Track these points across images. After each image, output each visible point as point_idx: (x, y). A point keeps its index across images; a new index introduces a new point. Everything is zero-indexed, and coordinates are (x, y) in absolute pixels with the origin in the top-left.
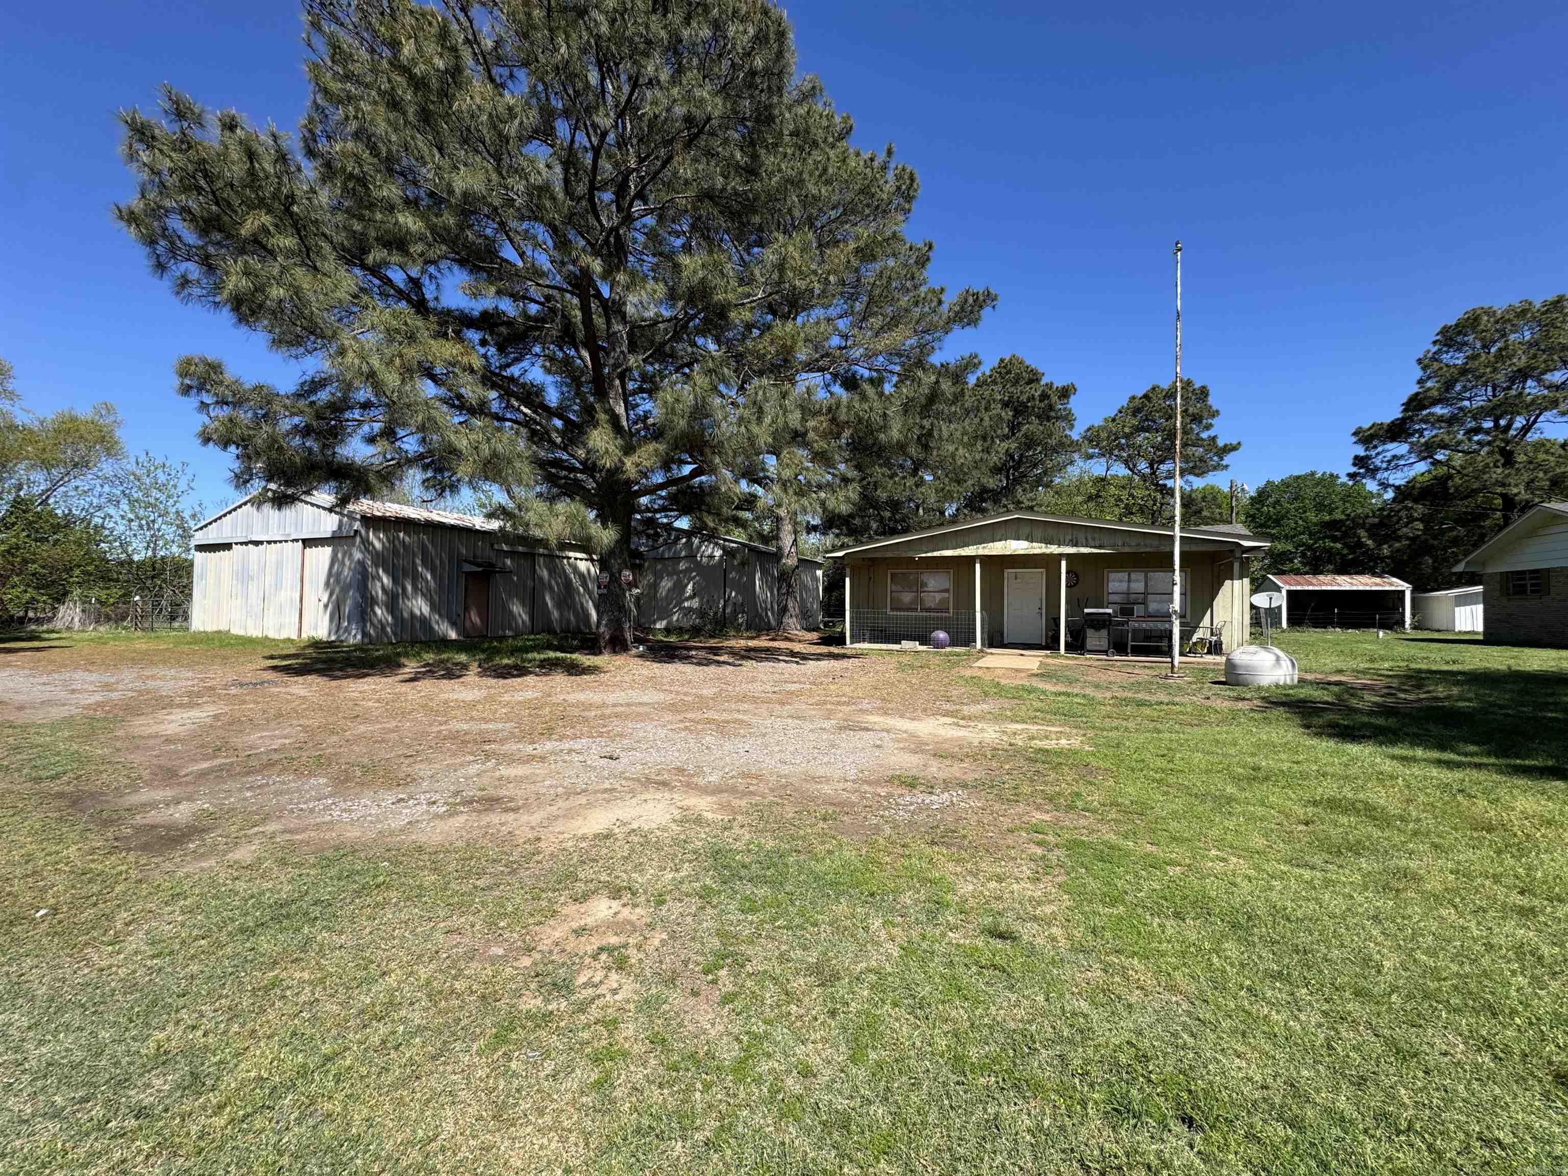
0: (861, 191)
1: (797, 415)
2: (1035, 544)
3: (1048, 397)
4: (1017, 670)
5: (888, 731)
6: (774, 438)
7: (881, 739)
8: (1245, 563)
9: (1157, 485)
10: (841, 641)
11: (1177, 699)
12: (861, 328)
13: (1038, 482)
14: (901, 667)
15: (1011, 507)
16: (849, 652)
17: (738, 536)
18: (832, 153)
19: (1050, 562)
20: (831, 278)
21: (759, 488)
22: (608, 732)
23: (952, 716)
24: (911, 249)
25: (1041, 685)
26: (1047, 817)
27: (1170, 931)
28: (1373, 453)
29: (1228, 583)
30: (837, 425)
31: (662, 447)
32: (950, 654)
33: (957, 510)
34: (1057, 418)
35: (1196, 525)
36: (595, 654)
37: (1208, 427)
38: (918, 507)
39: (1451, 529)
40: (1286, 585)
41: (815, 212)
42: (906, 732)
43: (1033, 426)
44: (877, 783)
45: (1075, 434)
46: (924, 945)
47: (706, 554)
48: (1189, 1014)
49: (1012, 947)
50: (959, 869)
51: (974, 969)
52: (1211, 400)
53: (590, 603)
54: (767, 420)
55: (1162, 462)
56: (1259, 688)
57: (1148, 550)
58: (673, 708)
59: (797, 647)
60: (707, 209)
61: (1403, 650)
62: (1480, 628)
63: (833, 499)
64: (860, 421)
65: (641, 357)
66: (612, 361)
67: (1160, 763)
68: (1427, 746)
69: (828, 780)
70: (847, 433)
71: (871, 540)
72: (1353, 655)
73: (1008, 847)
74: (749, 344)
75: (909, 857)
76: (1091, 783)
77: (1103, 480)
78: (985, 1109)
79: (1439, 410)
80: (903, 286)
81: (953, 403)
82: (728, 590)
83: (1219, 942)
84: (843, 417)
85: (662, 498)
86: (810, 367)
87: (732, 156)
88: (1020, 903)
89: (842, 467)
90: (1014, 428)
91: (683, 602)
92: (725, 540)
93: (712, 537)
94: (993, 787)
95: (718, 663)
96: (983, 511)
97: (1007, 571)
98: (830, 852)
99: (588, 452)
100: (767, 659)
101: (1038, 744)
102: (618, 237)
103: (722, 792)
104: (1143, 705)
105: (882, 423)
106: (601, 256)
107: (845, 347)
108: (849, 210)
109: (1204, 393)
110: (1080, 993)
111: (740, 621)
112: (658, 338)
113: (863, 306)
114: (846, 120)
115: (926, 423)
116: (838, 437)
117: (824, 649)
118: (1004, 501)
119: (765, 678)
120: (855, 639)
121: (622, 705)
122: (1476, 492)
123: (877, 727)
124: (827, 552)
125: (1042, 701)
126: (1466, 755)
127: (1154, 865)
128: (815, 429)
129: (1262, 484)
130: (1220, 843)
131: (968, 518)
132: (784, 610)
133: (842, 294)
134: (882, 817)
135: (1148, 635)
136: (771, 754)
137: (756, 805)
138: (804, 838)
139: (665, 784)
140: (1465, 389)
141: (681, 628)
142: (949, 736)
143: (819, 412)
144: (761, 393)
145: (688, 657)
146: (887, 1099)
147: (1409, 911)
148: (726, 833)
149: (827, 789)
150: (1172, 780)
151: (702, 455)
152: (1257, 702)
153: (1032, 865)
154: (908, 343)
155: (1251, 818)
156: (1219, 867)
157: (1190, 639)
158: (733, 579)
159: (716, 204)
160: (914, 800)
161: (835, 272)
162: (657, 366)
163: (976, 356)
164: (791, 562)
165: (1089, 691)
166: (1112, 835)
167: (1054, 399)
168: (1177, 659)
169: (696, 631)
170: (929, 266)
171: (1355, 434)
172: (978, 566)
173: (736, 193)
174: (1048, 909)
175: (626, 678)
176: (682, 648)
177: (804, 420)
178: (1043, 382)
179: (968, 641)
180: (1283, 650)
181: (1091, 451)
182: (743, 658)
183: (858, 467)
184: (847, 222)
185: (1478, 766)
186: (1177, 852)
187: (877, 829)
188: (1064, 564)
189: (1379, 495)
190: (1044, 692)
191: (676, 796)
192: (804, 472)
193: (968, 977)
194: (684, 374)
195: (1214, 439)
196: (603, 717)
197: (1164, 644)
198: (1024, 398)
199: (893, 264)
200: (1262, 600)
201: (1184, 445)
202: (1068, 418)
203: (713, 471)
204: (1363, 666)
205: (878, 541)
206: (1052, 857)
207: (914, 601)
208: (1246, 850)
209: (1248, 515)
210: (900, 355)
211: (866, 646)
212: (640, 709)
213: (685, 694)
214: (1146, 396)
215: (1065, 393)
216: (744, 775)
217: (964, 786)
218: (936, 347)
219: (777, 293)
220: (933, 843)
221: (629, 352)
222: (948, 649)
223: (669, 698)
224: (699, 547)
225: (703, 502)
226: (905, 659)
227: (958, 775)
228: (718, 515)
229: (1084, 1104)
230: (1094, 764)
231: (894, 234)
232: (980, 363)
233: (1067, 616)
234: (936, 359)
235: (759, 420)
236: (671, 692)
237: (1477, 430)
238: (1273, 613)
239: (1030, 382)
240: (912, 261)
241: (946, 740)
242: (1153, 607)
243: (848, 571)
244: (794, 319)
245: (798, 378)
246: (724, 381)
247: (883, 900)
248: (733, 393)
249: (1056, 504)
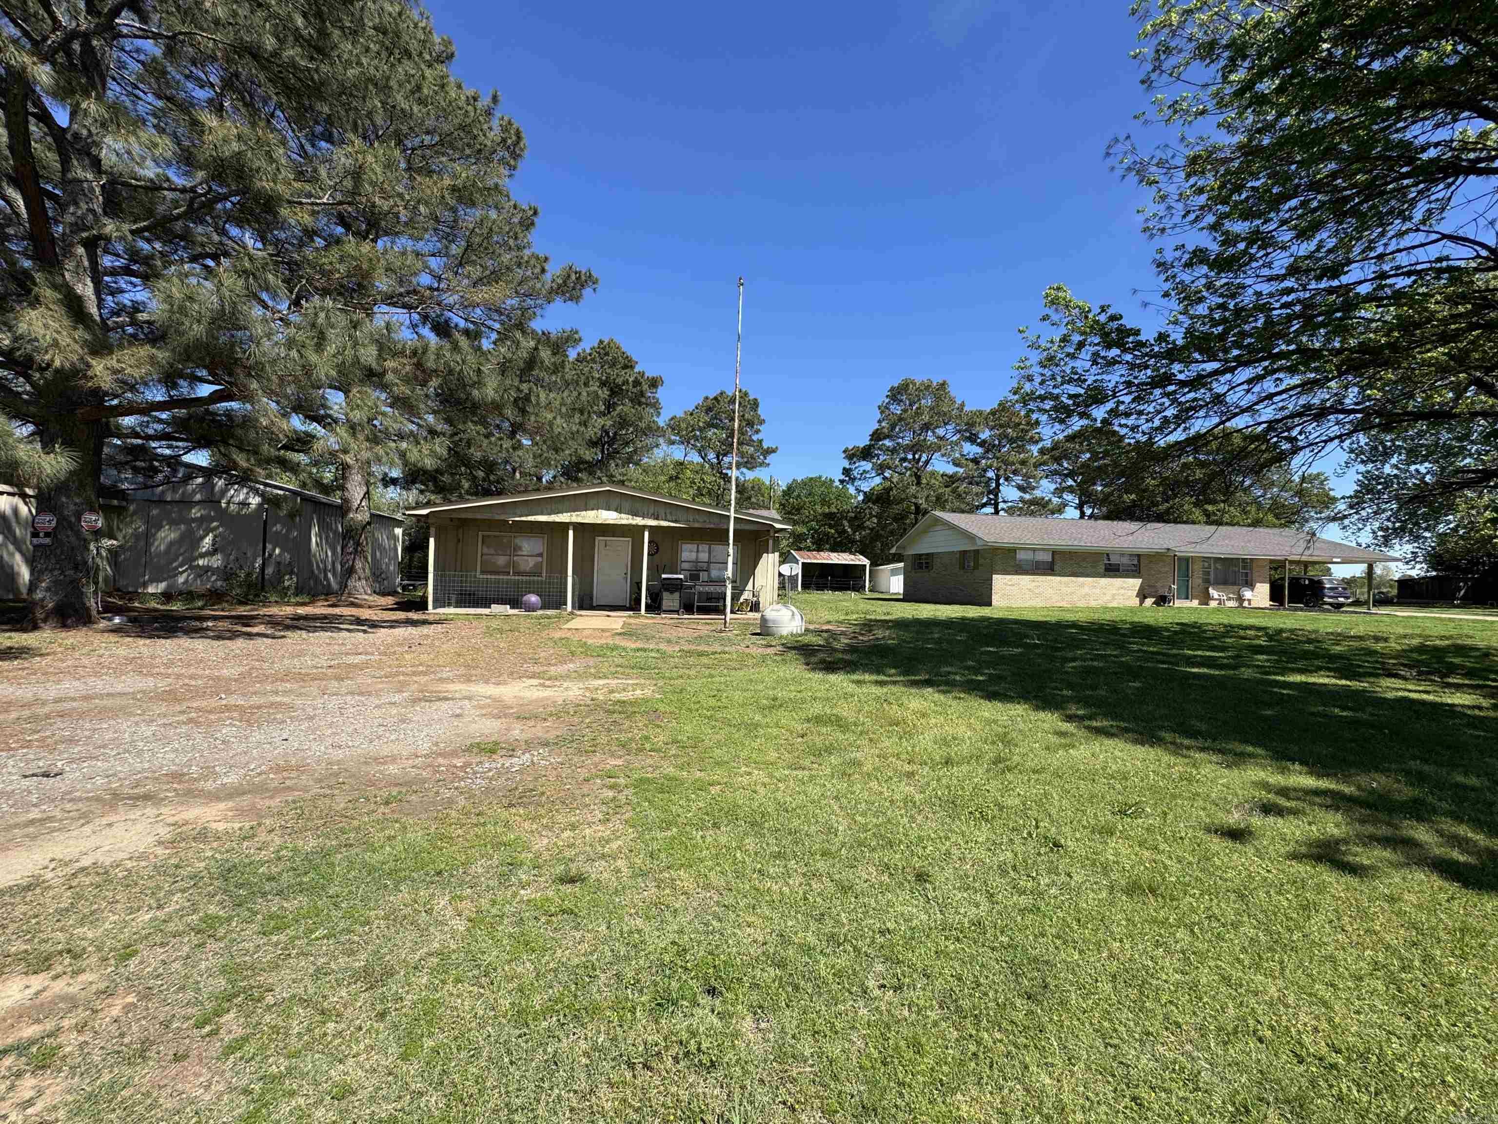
0: (462, 127)
1: (373, 350)
2: (623, 516)
3: (640, 384)
4: (603, 630)
5: (469, 698)
6: (339, 372)
7: (461, 708)
8: (777, 541)
9: (721, 473)
10: (421, 605)
11: (727, 649)
12: (456, 273)
13: (629, 460)
14: (489, 632)
15: (604, 479)
16: (431, 618)
17: (286, 482)
18: (428, 72)
19: (635, 532)
20: (422, 208)
21: (319, 428)
22: (43, 740)
23: (538, 678)
24: (515, 207)
25: (623, 643)
26: (619, 762)
27: (709, 839)
28: (853, 467)
29: (765, 555)
30: (424, 371)
31: (162, 355)
32: (542, 617)
33: (554, 477)
34: (647, 405)
35: (746, 508)
36: (25, 630)
37: (758, 432)
38: (514, 470)
39: (891, 524)
40: (803, 557)
41: (405, 128)
42: (489, 697)
43: (625, 408)
44: (454, 754)
45: (662, 421)
46: (494, 911)
47: (236, 500)
48: (718, 903)
49: (581, 888)
50: (535, 826)
51: (543, 919)
52: (760, 411)
53: (18, 557)
54: (331, 349)
55: (725, 455)
56: (781, 637)
57: (712, 526)
58: (171, 696)
59: (365, 614)
60: (246, 68)
61: (864, 606)
62: (901, 591)
63: (415, 451)
64: (451, 372)
65: (126, 227)
66: (69, 218)
67: (712, 702)
68: (871, 673)
69: (393, 759)
70: (434, 383)
71: (461, 499)
72: (837, 610)
73: (583, 796)
74: (309, 253)
75: (484, 824)
76: (659, 726)
77: (682, 464)
78: (545, 1051)
79: (888, 443)
80: (506, 243)
81: (554, 372)
82: (269, 547)
83: (743, 839)
84: (430, 364)
85: (160, 421)
86: (391, 300)
87: (291, 19)
88: (591, 845)
89: (430, 418)
90: (610, 407)
91: (196, 559)
92: (266, 485)
93: (245, 479)
94: (573, 741)
95: (250, 636)
96: (577, 480)
97: (598, 539)
98: (389, 838)
99: (16, 339)
100: (323, 629)
101: (617, 696)
102: (87, 48)
103: (244, 793)
104: (702, 655)
105: (475, 379)
106: (53, 64)
107: (437, 289)
108: (446, 143)
109: (755, 404)
110: (637, 913)
111: (287, 583)
112: (161, 209)
113: (460, 251)
114: (447, 43)
115: (525, 387)
116: (424, 384)
117: (401, 615)
118: (599, 473)
119: (318, 651)
120: (438, 603)
121: (73, 699)
122: (903, 500)
123: (457, 695)
124: (407, 509)
125: (623, 657)
126: (889, 676)
127: (702, 787)
128: (395, 371)
129: (790, 481)
130: (747, 762)
131: (564, 486)
132: (350, 571)
133: (435, 230)
134: (456, 788)
135: (710, 597)
136: (321, 739)
137: (294, 802)
138: (357, 829)
139: (147, 797)
140: (900, 431)
141: (190, 593)
142: (534, 697)
143: (402, 353)
144: (322, 315)
145: (197, 630)
146: (442, 1083)
147: (854, 788)
148: (245, 844)
149: (393, 769)
150: (719, 715)
151: (230, 375)
152: (780, 648)
153: (604, 808)
154: (509, 302)
155: (768, 738)
156: (745, 780)
157: (738, 600)
158: (276, 532)
159: (263, 68)
160: (494, 765)
161: (427, 204)
162: (158, 246)
163: (576, 332)
164: (362, 517)
165: (663, 646)
166: (671, 769)
167: (645, 387)
168: (729, 616)
169: (215, 597)
170: (533, 231)
171: (844, 452)
172: (571, 533)
173: (294, 65)
174: (615, 845)
175: (85, 661)
176: (190, 618)
177: (380, 357)
178: (636, 370)
179: (559, 603)
180: (797, 608)
181: (673, 438)
182: (288, 628)
183: (449, 421)
184: (443, 154)
185: (895, 683)
186: (719, 774)
187: (451, 802)
188: (646, 534)
189: (856, 497)
190: (624, 649)
191: (163, 810)
192: (380, 417)
193: (537, 929)
194: (207, 267)
195: (761, 441)
196: (34, 718)
197: (721, 604)
198: (619, 381)
199: (495, 216)
200: (786, 569)
201: (740, 443)
202: (656, 406)
203: (247, 397)
204: (842, 618)
205: (468, 501)
206: (622, 797)
207: (508, 565)
208: (764, 763)
209: (781, 504)
210: (499, 311)
211: (452, 610)
212: (108, 702)
213: (191, 677)
214: (716, 399)
215: (654, 383)
216: (278, 769)
217: (546, 744)
218: (538, 313)
219: (349, 203)
220: (511, 805)
221: (106, 213)
222: (540, 612)
223: (162, 685)
224: (224, 492)
225: (233, 436)
226: (495, 624)
227: (540, 734)
228: (256, 453)
229: (633, 1010)
230: (663, 710)
231: (497, 185)
232: (580, 340)
233: (648, 581)
234: (537, 325)
235: (319, 347)
236: (168, 676)
237: (904, 460)
238: (793, 579)
239: (625, 367)
240: (516, 220)
241: (531, 702)
242: (714, 573)
243: (432, 530)
244: (374, 241)
245: (376, 309)
246: (267, 290)
247: (452, 876)
248: (284, 307)
249: (644, 481)
